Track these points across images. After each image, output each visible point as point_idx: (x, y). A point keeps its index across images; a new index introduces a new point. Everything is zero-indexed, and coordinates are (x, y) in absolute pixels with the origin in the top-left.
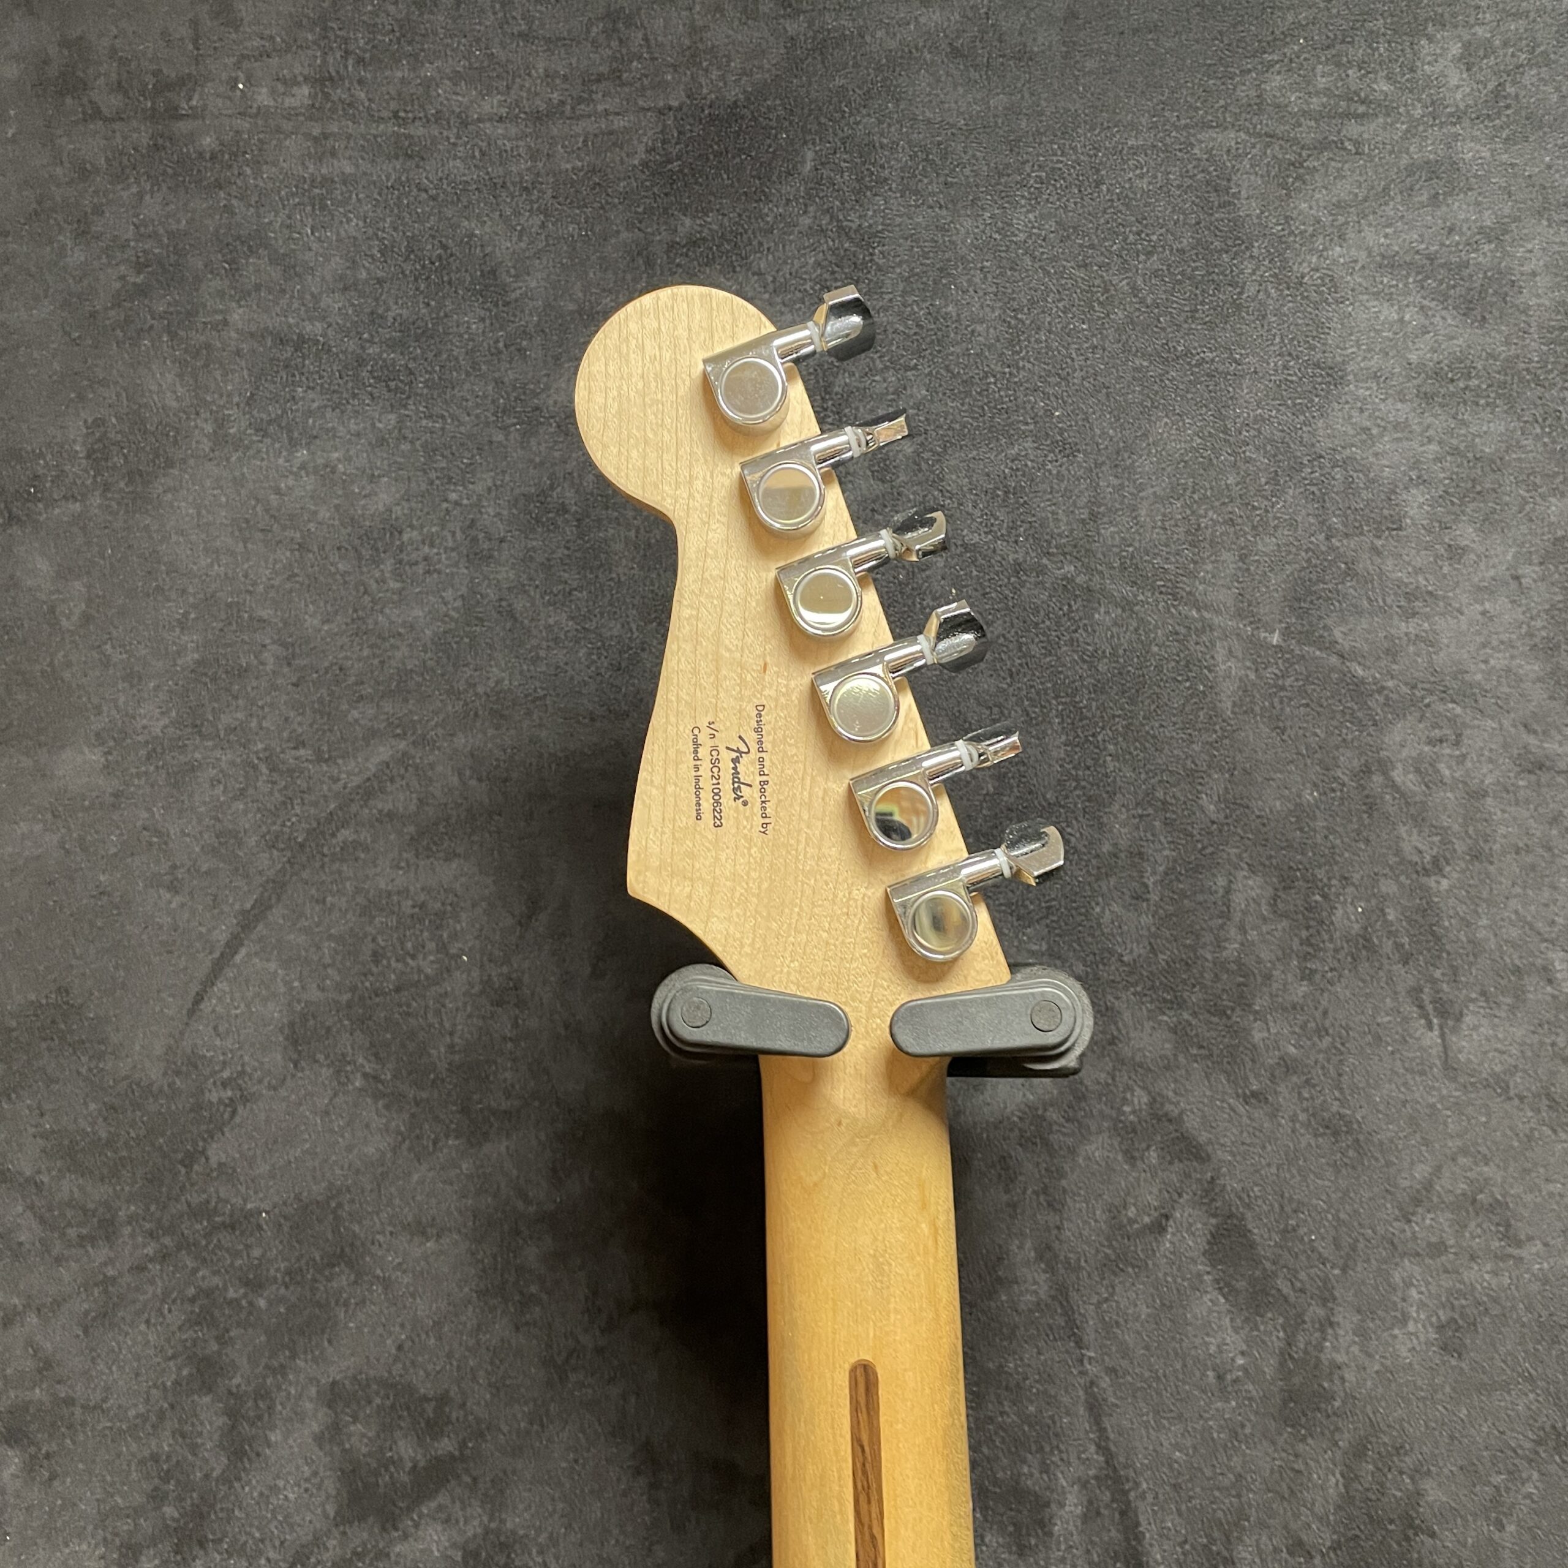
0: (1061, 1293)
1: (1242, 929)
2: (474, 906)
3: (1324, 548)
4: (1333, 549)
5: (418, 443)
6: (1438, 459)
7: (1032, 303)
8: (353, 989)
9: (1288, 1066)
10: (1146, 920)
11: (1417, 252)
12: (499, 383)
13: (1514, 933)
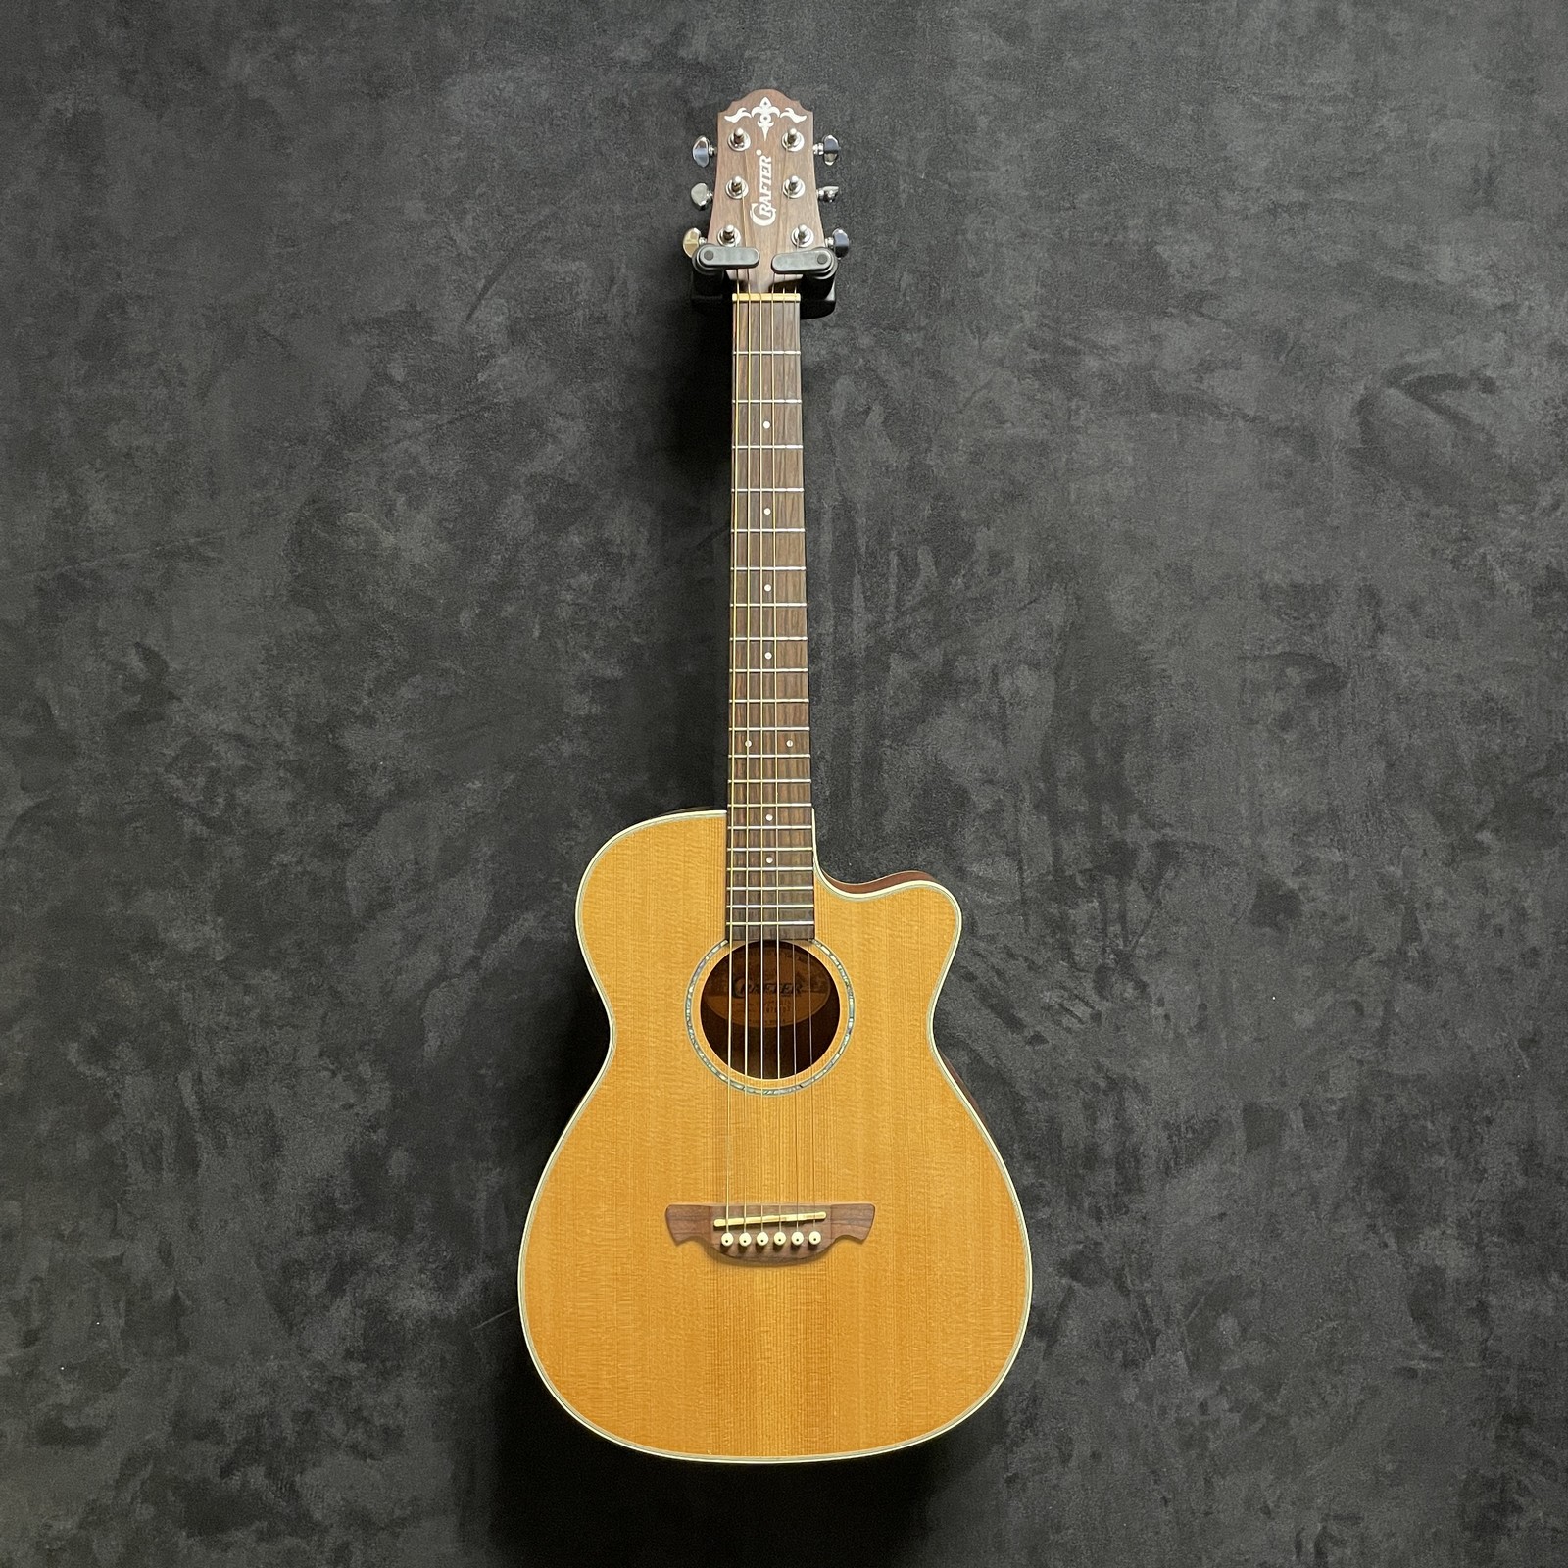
0: (828, 435)
1: (904, 295)
2: (586, 281)
3: (944, 138)
4: (948, 139)
5: (559, 71)
6: (993, 103)
7: (829, 23)
8: (536, 313)
9: (920, 351)
10: (867, 291)
11: (990, 11)
12: (594, 45)
13: (1010, 302)
